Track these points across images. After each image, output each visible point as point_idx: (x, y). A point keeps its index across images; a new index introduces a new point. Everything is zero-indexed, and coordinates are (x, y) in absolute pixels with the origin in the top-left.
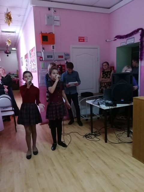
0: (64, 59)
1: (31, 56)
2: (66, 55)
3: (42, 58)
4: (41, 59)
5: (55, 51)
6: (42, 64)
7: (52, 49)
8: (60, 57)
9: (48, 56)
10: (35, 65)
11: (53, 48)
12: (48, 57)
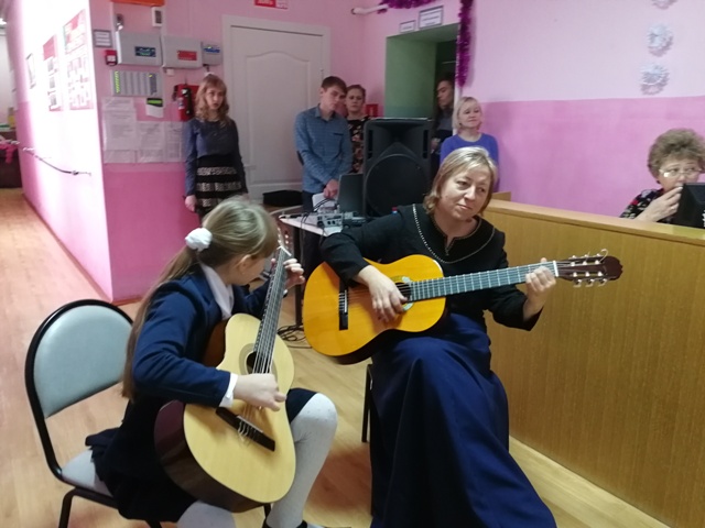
0: (198, 63)
1: (70, 46)
2: (207, 50)
3: (114, 53)
4: (111, 58)
5: (164, 32)
6: (113, 76)
7: (154, 24)
8: (183, 55)
9: (137, 49)
10: (86, 80)
11: (159, 20)
12: (138, 51)
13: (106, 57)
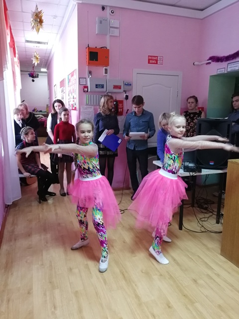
0: (122, 90)
1: (70, 83)
2: (126, 84)
3: (87, 87)
4: (86, 89)
5: (108, 78)
6: (86, 96)
7: (104, 74)
8: (116, 87)
9: (96, 85)
10: (75, 98)
11: (106, 72)
13: (84, 89)
